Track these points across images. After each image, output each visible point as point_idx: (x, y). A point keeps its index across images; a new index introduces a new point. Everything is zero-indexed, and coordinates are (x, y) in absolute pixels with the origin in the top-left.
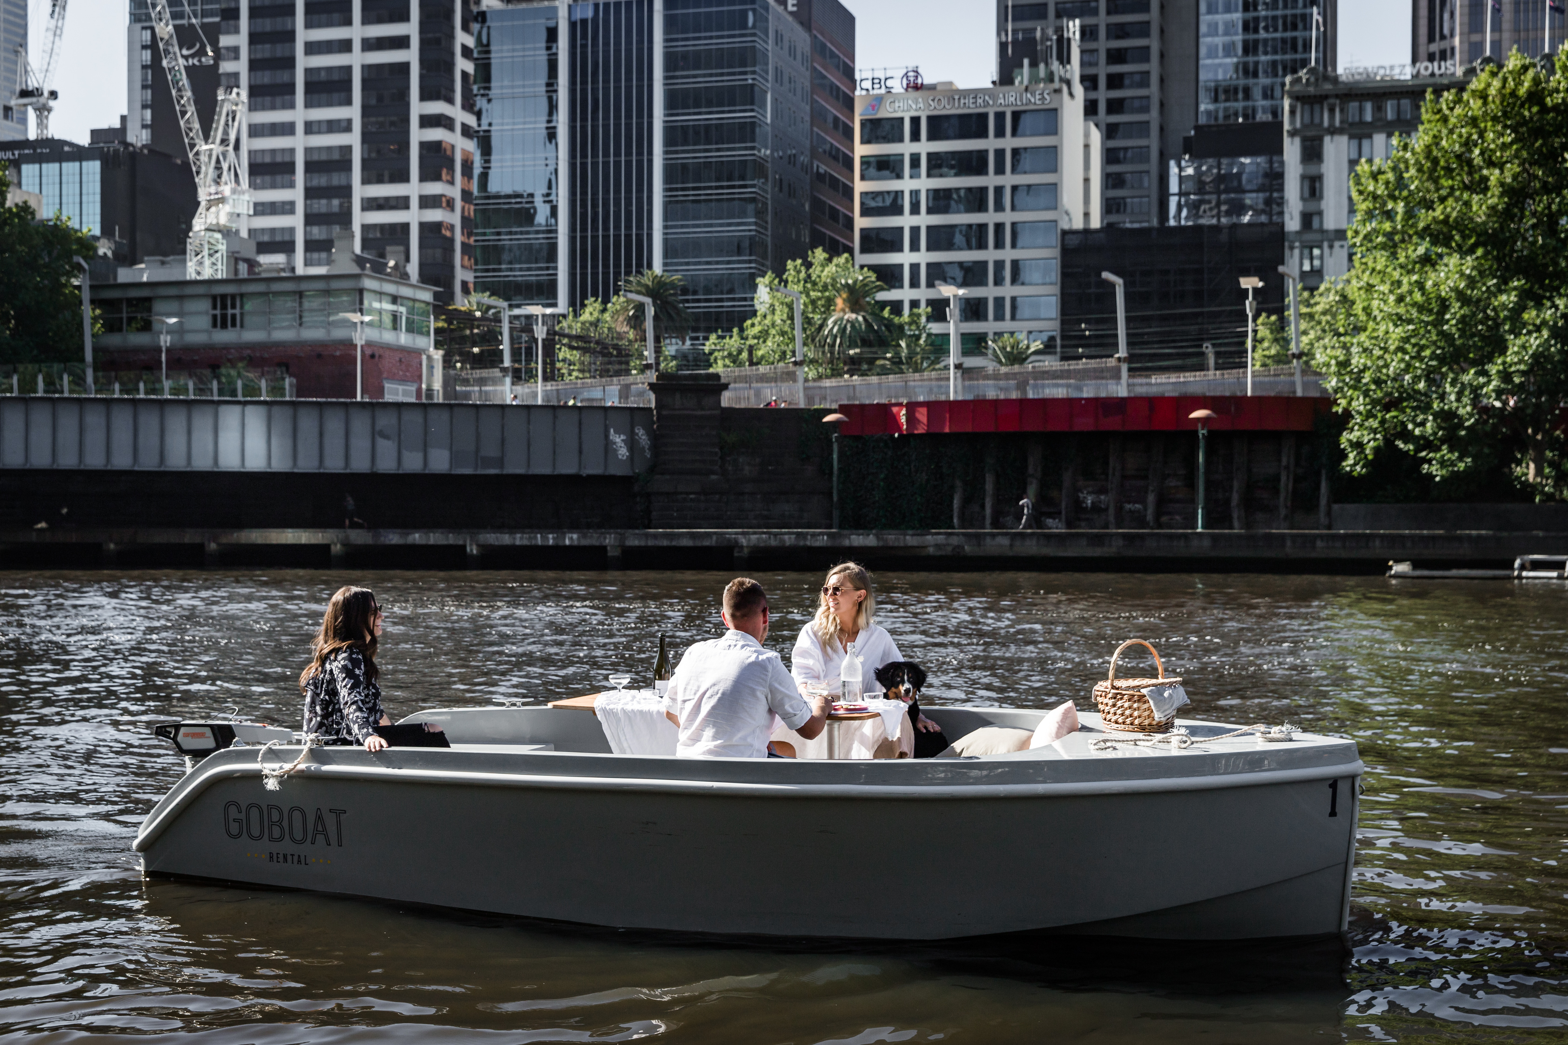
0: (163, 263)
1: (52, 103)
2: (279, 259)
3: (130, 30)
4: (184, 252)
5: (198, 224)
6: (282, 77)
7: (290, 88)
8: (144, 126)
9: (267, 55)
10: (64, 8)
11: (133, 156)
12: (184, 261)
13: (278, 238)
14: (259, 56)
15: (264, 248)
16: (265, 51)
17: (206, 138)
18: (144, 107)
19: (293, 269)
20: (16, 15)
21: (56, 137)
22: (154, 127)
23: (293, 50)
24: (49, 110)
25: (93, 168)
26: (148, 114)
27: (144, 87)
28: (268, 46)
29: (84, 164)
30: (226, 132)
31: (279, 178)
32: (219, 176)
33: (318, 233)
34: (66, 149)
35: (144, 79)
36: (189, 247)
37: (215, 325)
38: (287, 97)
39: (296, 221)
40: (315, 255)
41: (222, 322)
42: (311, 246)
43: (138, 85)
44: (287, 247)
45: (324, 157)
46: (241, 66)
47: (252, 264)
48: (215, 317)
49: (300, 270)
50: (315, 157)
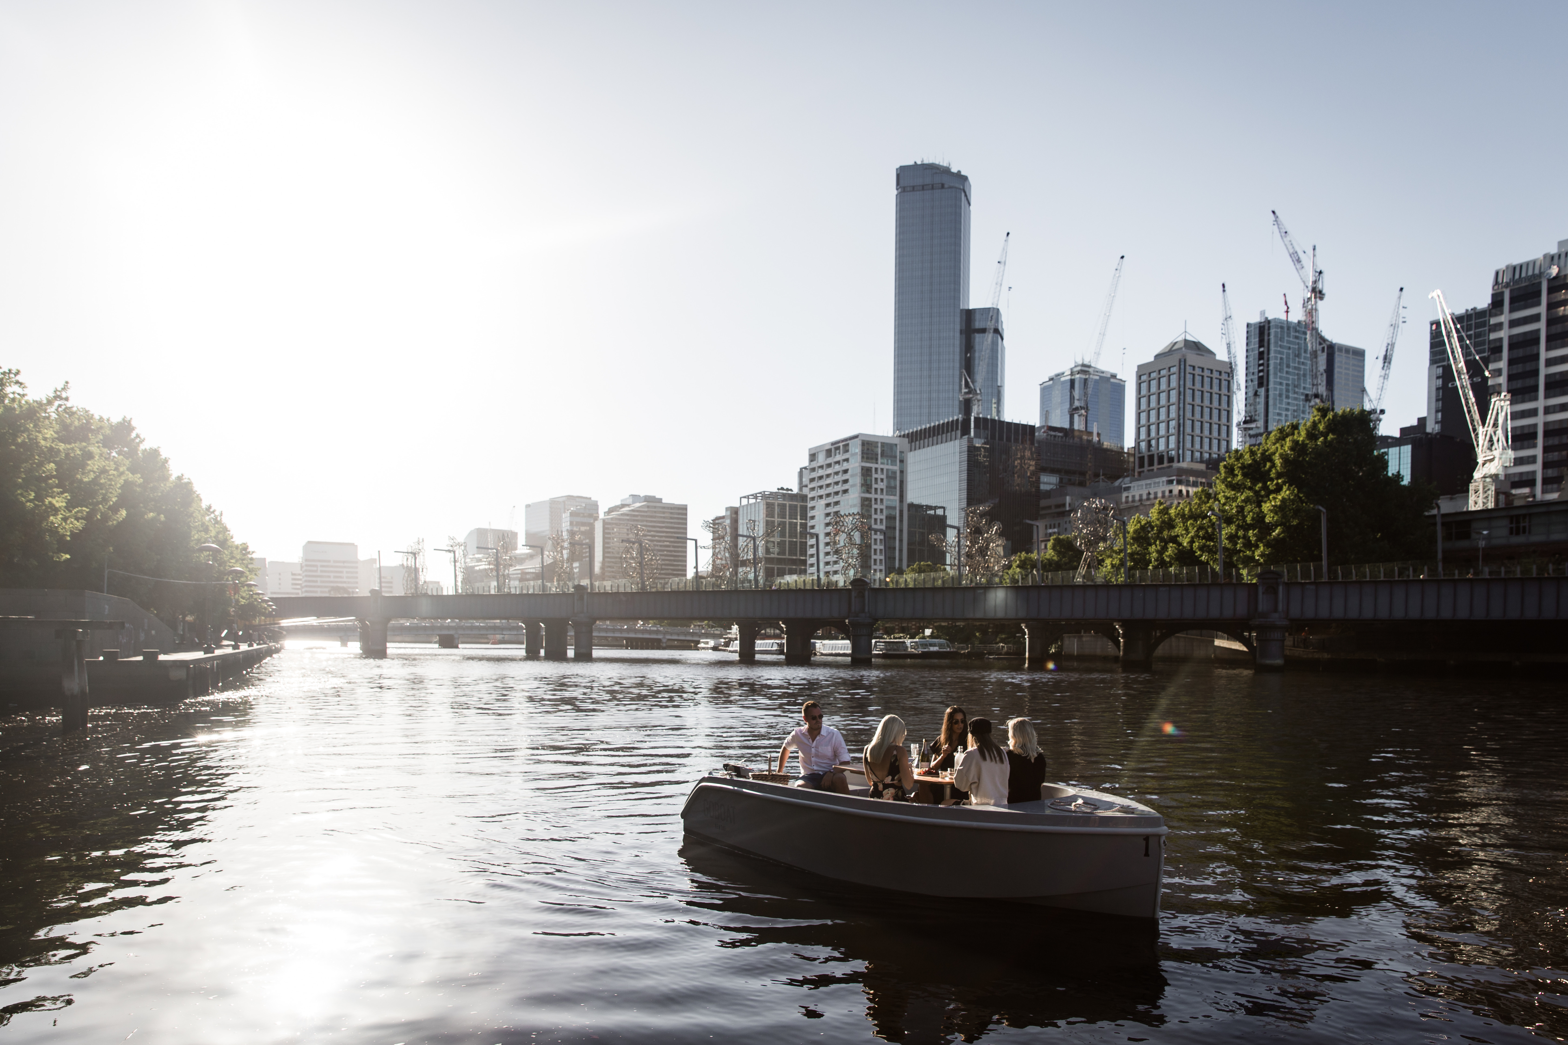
0: (1451, 499)
1: (1381, 416)
2: (1526, 490)
3: (1429, 369)
4: (1467, 491)
5: (1477, 475)
6: (1529, 382)
7: (1536, 388)
8: (1437, 422)
9: (1520, 370)
10: (1390, 363)
11: (1431, 439)
12: (1467, 497)
13: (1524, 478)
14: (1515, 372)
15: (1517, 485)
16: (1519, 368)
17: (1484, 424)
18: (1437, 411)
19: (1534, 496)
20: (1359, 371)
21: (1384, 435)
22: (1443, 422)
23: (1538, 365)
24: (1380, 420)
25: (1407, 449)
26: (1440, 415)
27: (1437, 400)
28: (1520, 365)
29: (1402, 447)
30: (1496, 419)
31: (1526, 443)
32: (1492, 445)
33: (1551, 473)
34: (1389, 440)
35: (1437, 395)
36: (1470, 488)
37: (1511, 533)
38: (1533, 394)
39: (1538, 467)
40: (1549, 487)
41: (1516, 531)
42: (1545, 481)
43: (1434, 399)
44: (1531, 483)
45: (1557, 427)
46: (1502, 380)
47: (1508, 495)
48: (1511, 529)
49: (1539, 496)
50: (1551, 427)
